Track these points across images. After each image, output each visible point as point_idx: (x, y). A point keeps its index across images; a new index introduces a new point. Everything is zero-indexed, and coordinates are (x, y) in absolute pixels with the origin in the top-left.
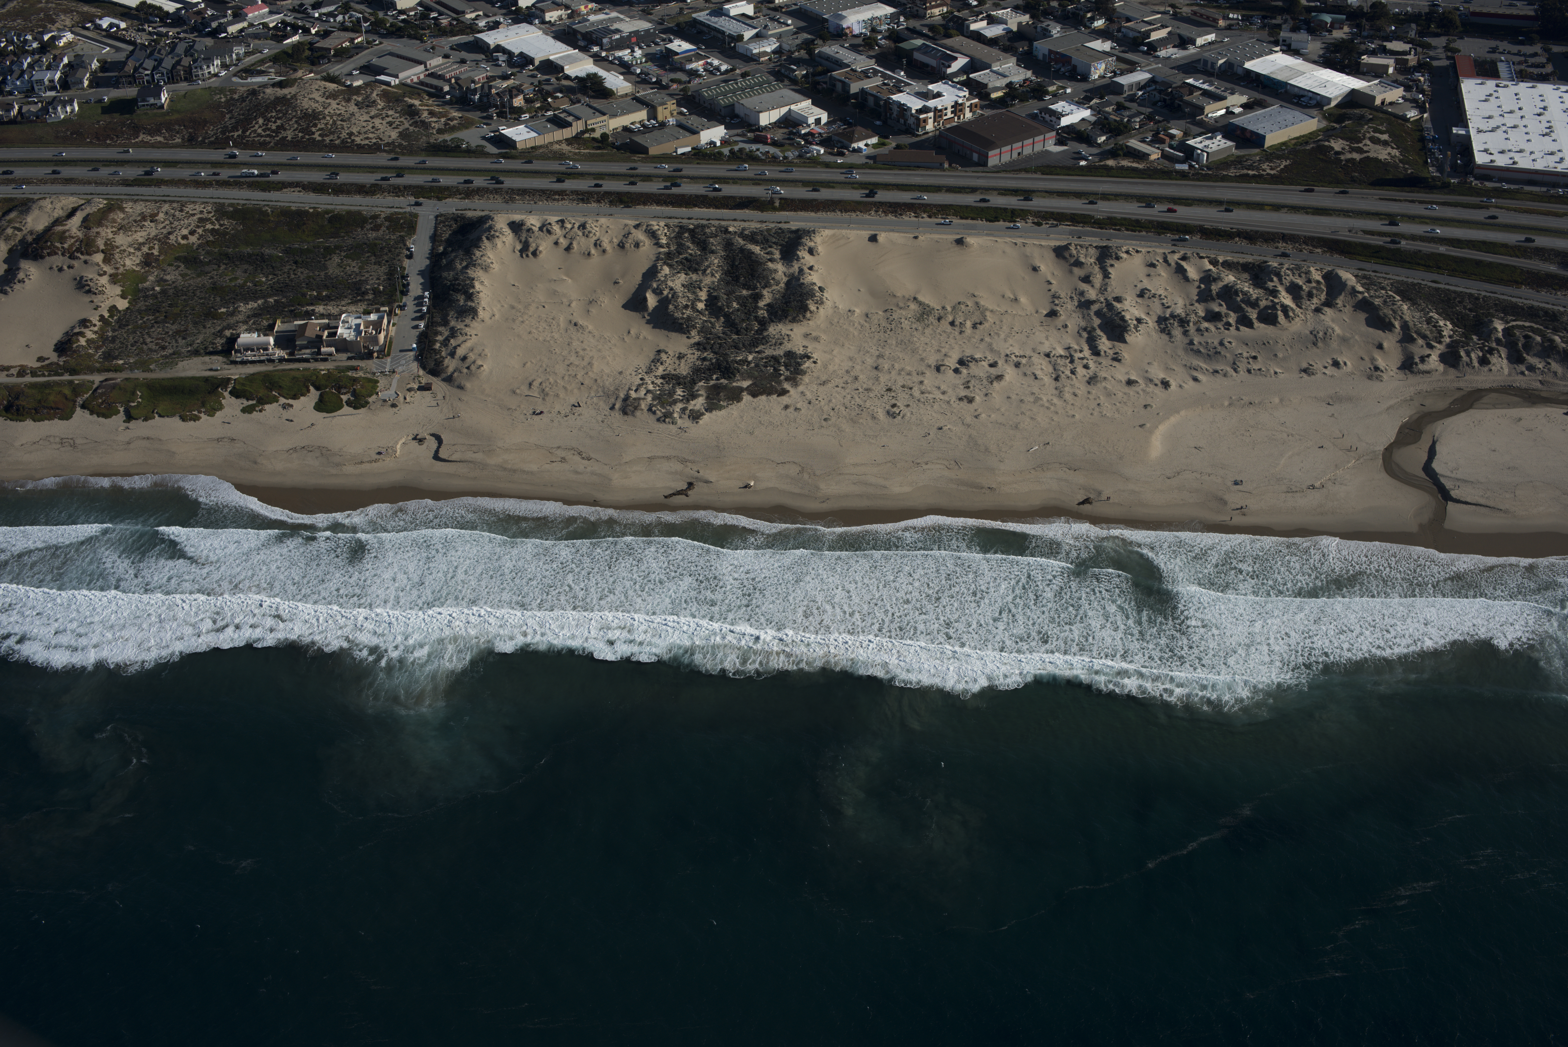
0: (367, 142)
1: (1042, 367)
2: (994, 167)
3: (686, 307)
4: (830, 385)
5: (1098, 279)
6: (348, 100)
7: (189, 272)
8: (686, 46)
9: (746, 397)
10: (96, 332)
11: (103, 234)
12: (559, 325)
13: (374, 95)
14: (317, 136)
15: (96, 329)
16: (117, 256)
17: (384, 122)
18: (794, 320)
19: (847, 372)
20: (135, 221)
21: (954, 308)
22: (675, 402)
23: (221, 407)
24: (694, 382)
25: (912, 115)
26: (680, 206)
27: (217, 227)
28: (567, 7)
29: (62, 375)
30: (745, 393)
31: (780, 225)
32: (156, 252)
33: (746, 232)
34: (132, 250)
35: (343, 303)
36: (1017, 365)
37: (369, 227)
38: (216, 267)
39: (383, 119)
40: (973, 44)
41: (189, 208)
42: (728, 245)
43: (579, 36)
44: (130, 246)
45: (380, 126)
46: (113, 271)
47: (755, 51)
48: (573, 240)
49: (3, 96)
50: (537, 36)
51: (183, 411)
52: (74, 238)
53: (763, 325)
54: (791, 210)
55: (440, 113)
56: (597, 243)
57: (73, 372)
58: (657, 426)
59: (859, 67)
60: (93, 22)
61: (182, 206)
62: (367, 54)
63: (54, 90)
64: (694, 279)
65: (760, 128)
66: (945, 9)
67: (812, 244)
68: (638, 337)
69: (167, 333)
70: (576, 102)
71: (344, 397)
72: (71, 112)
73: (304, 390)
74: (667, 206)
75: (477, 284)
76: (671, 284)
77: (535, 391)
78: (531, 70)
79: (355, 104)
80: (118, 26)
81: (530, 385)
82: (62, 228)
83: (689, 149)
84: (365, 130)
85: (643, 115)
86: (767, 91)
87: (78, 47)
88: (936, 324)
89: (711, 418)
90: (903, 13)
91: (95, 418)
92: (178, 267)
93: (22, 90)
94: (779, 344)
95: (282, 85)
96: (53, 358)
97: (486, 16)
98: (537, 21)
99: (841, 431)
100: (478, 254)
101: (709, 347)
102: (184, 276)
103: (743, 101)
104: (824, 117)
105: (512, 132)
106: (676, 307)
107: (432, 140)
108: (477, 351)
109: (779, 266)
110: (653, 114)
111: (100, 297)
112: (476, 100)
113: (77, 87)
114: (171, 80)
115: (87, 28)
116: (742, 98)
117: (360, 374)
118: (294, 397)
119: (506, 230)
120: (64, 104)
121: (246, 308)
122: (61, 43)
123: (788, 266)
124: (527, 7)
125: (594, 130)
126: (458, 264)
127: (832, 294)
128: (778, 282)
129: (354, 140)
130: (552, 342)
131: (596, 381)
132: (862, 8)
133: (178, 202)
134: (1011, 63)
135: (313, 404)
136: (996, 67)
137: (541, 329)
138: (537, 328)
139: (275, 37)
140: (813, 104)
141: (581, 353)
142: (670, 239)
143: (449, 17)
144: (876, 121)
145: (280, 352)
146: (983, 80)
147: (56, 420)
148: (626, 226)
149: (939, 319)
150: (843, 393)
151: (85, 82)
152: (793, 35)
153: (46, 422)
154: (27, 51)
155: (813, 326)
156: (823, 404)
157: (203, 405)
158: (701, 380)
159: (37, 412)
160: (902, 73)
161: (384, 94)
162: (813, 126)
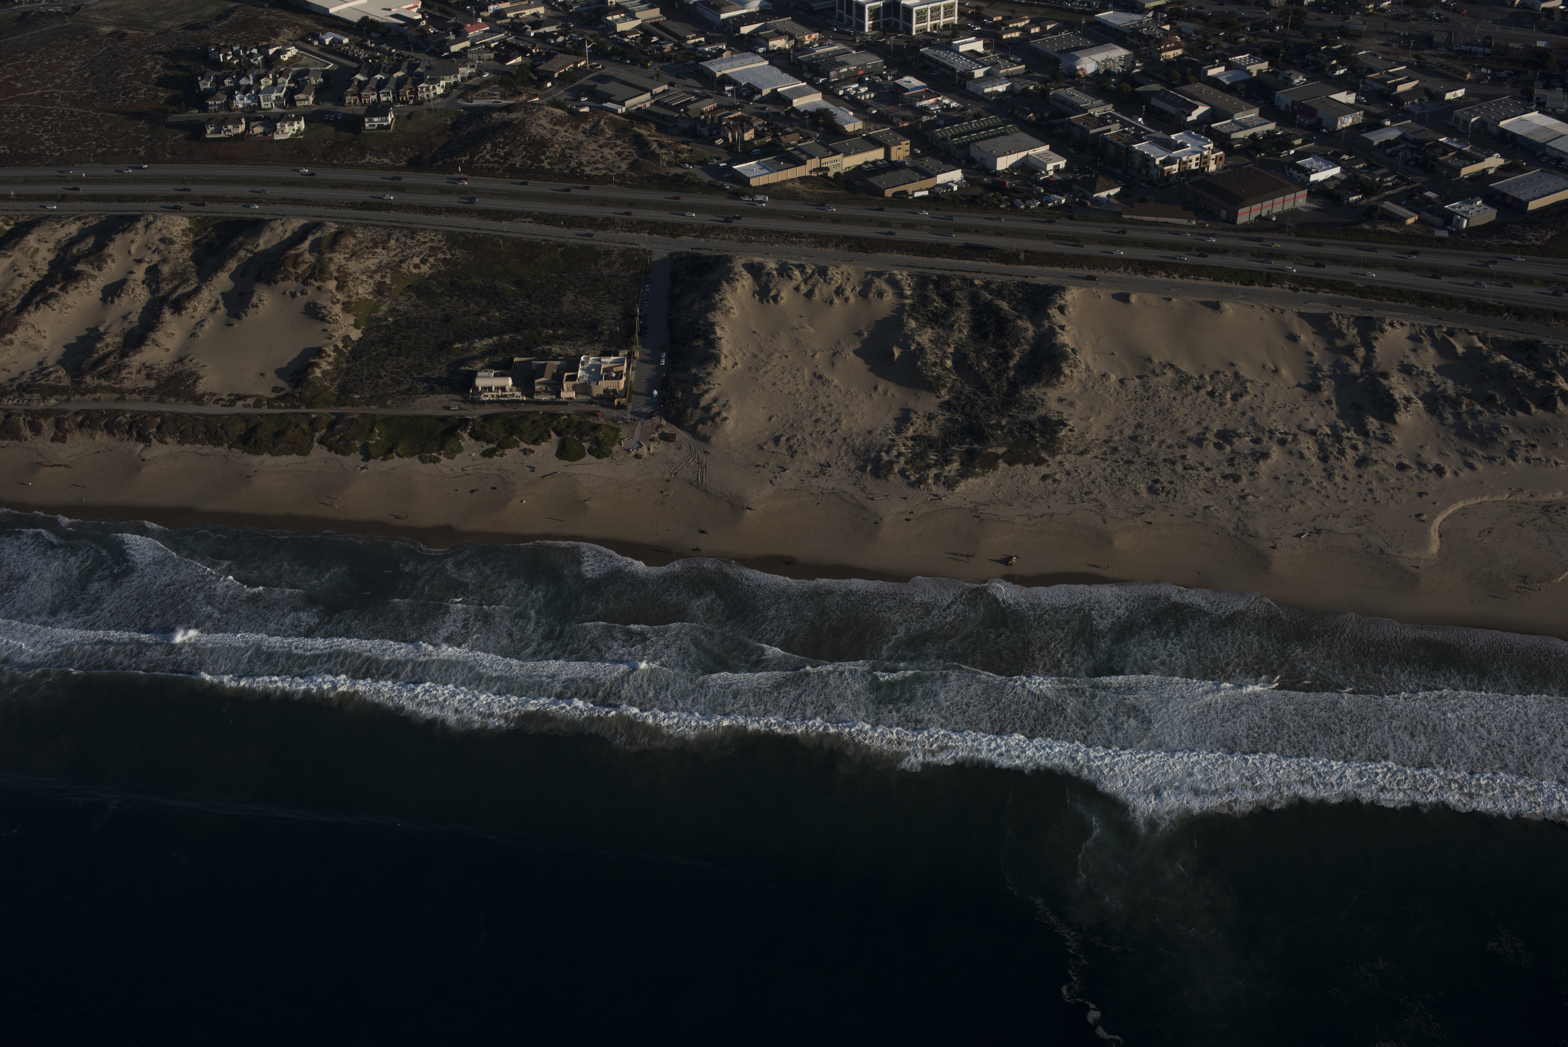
0: (597, 172)
1: (1308, 446)
2: (1244, 224)
3: (935, 364)
4: (1088, 456)
5: (1361, 352)
6: (576, 128)
7: (420, 302)
8: (915, 82)
9: (1002, 465)
10: (330, 364)
11: (336, 260)
12: (804, 377)
13: (602, 123)
14: (545, 164)
15: (330, 360)
16: (350, 284)
17: (613, 152)
18: (1047, 384)
19: (1105, 441)
20: (367, 247)
21: (1212, 377)
22: (929, 467)
23: (460, 449)
24: (945, 446)
25: (1156, 166)
26: (921, 254)
27: (449, 256)
28: (791, 37)
29: (298, 407)
30: (1001, 461)
31: (1027, 280)
32: (388, 281)
33: (993, 286)
34: (365, 278)
35: (580, 343)
36: (1282, 442)
37: (603, 262)
38: (448, 298)
39: (611, 148)
40: (1213, 91)
41: (420, 237)
42: (974, 298)
43: (805, 67)
44: (363, 273)
45: (609, 156)
46: (346, 299)
47: (986, 90)
48: (814, 286)
49: (230, 110)
50: (763, 67)
51: (422, 452)
52: (306, 263)
53: (1014, 386)
54: (1036, 264)
55: (670, 145)
56: (839, 291)
57: (309, 405)
58: (911, 491)
59: (1097, 112)
60: (316, 37)
61: (413, 233)
62: (589, 79)
63: (281, 106)
64: (941, 334)
65: (997, 174)
66: (1179, 52)
67: (1063, 302)
68: (885, 393)
69: (402, 367)
70: (807, 138)
71: (586, 445)
72: (299, 130)
73: (545, 435)
74: (908, 254)
75: (718, 330)
76: (917, 338)
77: (782, 448)
78: (758, 101)
79: (583, 132)
80: (341, 42)
81: (777, 440)
82: (293, 252)
83: (926, 193)
84: (594, 159)
85: (878, 154)
86: (1003, 134)
87: (301, 62)
88: (1195, 394)
89: (966, 487)
90: (1138, 56)
91: (332, 455)
92: (410, 297)
93: (249, 105)
94: (1032, 408)
95: (508, 109)
96: (288, 389)
97: (708, 42)
98: (761, 50)
99: (1103, 506)
100: (718, 297)
101: (959, 409)
102: (416, 306)
103: (978, 144)
104: (1062, 164)
105: (744, 168)
106: (924, 363)
107: (663, 173)
108: (721, 402)
109: (1029, 325)
110: (887, 154)
111: (333, 326)
112: (705, 132)
113: (303, 103)
114: (396, 100)
115: (311, 43)
116: (977, 140)
117: (601, 421)
118: (535, 442)
119: (744, 273)
120: (291, 121)
121: (480, 344)
122: (285, 58)
123: (1037, 325)
124: (750, 35)
125: (827, 169)
126: (696, 307)
127: (1085, 357)
128: (1027, 341)
129: (583, 170)
130: (797, 395)
131: (845, 439)
132: (1094, 49)
133: (408, 228)
134: (1253, 113)
135: (555, 451)
136: (1238, 117)
137: (785, 381)
138: (781, 379)
139: (498, 58)
140: (1050, 149)
141: (828, 409)
142: (914, 289)
143: (670, 41)
144: (1119, 171)
145: (518, 394)
146: (1225, 130)
147: (294, 455)
148: (867, 273)
149: (1198, 388)
150: (1103, 465)
151: (311, 99)
152: (1025, 75)
153: (284, 456)
154: (253, 65)
155: (1067, 391)
156: (1082, 476)
157: (442, 446)
158: (953, 444)
159: (275, 446)
160: (1140, 119)
161: (612, 123)
162: (1051, 173)
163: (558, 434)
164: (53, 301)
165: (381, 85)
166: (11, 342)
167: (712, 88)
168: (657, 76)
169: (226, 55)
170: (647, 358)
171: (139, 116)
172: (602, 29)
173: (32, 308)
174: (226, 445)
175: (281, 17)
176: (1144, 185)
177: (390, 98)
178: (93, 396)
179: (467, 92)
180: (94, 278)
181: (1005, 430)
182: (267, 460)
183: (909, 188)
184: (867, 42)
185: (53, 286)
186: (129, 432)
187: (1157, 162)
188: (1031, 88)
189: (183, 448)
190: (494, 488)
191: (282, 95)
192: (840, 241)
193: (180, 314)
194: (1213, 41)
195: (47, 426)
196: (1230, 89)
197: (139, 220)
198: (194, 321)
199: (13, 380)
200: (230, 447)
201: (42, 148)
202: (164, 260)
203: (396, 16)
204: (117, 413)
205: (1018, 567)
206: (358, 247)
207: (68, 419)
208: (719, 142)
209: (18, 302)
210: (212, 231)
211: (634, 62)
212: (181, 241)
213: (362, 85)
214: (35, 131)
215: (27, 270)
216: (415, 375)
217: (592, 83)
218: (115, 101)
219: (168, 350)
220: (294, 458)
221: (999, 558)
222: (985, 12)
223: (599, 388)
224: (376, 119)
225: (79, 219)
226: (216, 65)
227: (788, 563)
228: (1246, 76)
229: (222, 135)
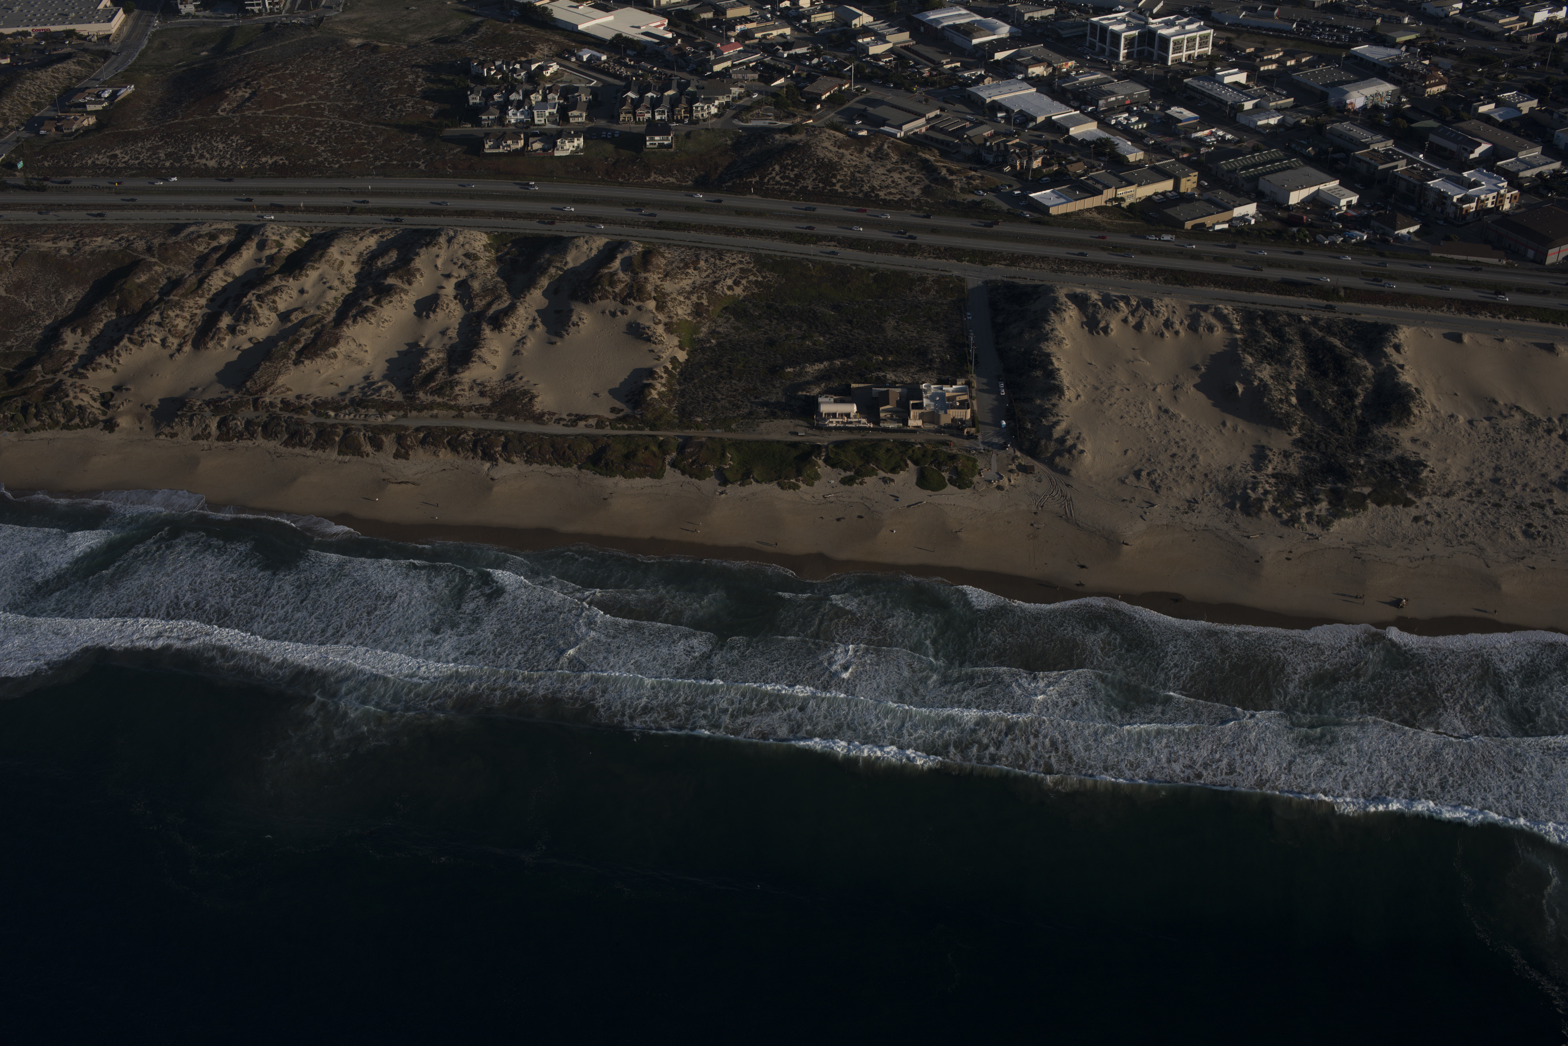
0: (891, 197)
2: (1553, 264)
3: (1281, 401)
4: (1455, 498)
6: (861, 151)
7: (740, 325)
8: (1187, 114)
9: (1371, 505)
10: (664, 385)
11: (651, 279)
12: (1149, 411)
13: (886, 146)
14: (838, 188)
15: (663, 381)
16: (669, 304)
17: (903, 177)
18: (1398, 424)
19: (1469, 484)
20: (678, 268)
21: (1560, 420)
22: (1298, 505)
23: (817, 477)
24: (1308, 484)
25: (1453, 204)
26: (1239, 288)
27: (760, 279)
28: (1049, 65)
29: (642, 429)
30: (1368, 501)
31: (1353, 317)
32: (705, 302)
33: (1320, 323)
34: (682, 299)
35: (912, 370)
37: (918, 289)
38: (767, 321)
39: (900, 173)
40: (1491, 129)
41: (728, 258)
42: (1305, 335)
43: (1069, 95)
44: (679, 294)
45: (900, 181)
46: (667, 320)
47: (1260, 123)
48: (1142, 319)
49: (504, 125)
50: (1032, 94)
51: (780, 478)
52: (622, 282)
53: (1364, 426)
54: (1357, 301)
55: (959, 171)
56: (1168, 324)
57: (653, 427)
58: (1285, 530)
59: (1380, 147)
60: (573, 54)
61: (720, 255)
62: (857, 102)
63: (554, 122)
64: (1280, 370)
65: (1289, 208)
66: (1443, 88)
67: (1397, 341)
68: (1235, 429)
69: (736, 390)
70: (1092, 167)
71: (946, 475)
72: (578, 147)
73: (902, 464)
74: (1225, 288)
75: (1054, 360)
76: (1259, 374)
77: (1145, 483)
78: (1033, 129)
79: (869, 156)
80: (599, 59)
81: (1138, 474)
82: (606, 271)
83: (1226, 226)
84: (886, 184)
85: (1167, 185)
86: (1288, 168)
87: (564, 78)
88: (1547, 438)
89: (1340, 526)
90: (1404, 91)
91: (687, 478)
92: (728, 320)
93: (522, 121)
94: (1388, 448)
95: (789, 130)
96: (627, 410)
97: (966, 67)
98: (1020, 76)
99: (1482, 549)
100: (1048, 328)
101: (1314, 447)
102: (737, 329)
103: (1268, 177)
104: (1355, 199)
105: (1040, 196)
106: (1271, 400)
107: (959, 199)
108: (1074, 434)
109: (1366, 363)
110: (1177, 186)
111: (659, 347)
112: (990, 158)
113: (576, 120)
114: (671, 118)
115: (568, 59)
116: (1265, 174)
117: (955, 451)
118: (894, 470)
119: (1069, 303)
120: (571, 137)
121: (813, 369)
122: (548, 73)
123: (1376, 364)
124: (1005, 60)
125: (1123, 199)
126: (1027, 336)
127: (1429, 396)
128: (1369, 379)
129: (877, 195)
130: (1147, 429)
131: (1206, 475)
132: (1361, 83)
133: (713, 249)
134: (1535, 152)
135: (915, 480)
136: (1522, 155)
137: (1132, 414)
138: (1128, 412)
139: (761, 78)
140: (1340, 184)
141: (1181, 444)
142: (1242, 324)
143: (927, 66)
144: (1412, 208)
145: (864, 420)
146: (1513, 169)
147: (648, 478)
148: (1192, 307)
149: (1549, 431)
150: (1472, 507)
151: (584, 115)
152: (1294, 107)
153: (637, 479)
154: (516, 80)
155: (1418, 431)
156: (1453, 518)
157: (799, 473)
158: (1316, 483)
159: (627, 468)
160: (1421, 156)
161: (895, 147)
162: (1344, 208)
163: (916, 462)
164: (370, 315)
165: (655, 104)
166: (335, 356)
167: (984, 115)
168: (926, 100)
169: (489, 70)
170: (985, 387)
171: (412, 129)
172: (854, 52)
173: (350, 322)
174: (575, 466)
175: (530, 32)
176: (1441, 222)
177: (665, 116)
178: (430, 413)
179: (740, 112)
180: (406, 292)
181: (1366, 470)
182: (619, 483)
183: (1208, 221)
184: (1124, 71)
185: (367, 299)
186: (474, 450)
187: (1455, 200)
188: (1304, 121)
189: (531, 468)
190: (860, 517)
191: (555, 111)
192: (1156, 273)
193: (500, 331)
194: (1474, 78)
195: (388, 441)
196: (1505, 126)
197: (440, 235)
198: (514, 339)
199: (343, 394)
200: (580, 468)
201: (320, 159)
202: (473, 276)
203: (646, 34)
204: (460, 431)
205: (1410, 611)
206: (669, 268)
207: (409, 435)
208: (1007, 169)
209: (333, 315)
210: (511, 247)
211: (897, 86)
212: (485, 257)
213: (636, 104)
214: (309, 142)
215: (336, 283)
216: (752, 399)
217: (862, 107)
218: (384, 113)
219: (494, 367)
220: (648, 481)
221: (1388, 600)
222: (1237, 43)
223: (946, 419)
224: (657, 138)
225: (375, 232)
226: (480, 79)
227: (1176, 600)
228: (1516, 114)
229: (501, 150)
